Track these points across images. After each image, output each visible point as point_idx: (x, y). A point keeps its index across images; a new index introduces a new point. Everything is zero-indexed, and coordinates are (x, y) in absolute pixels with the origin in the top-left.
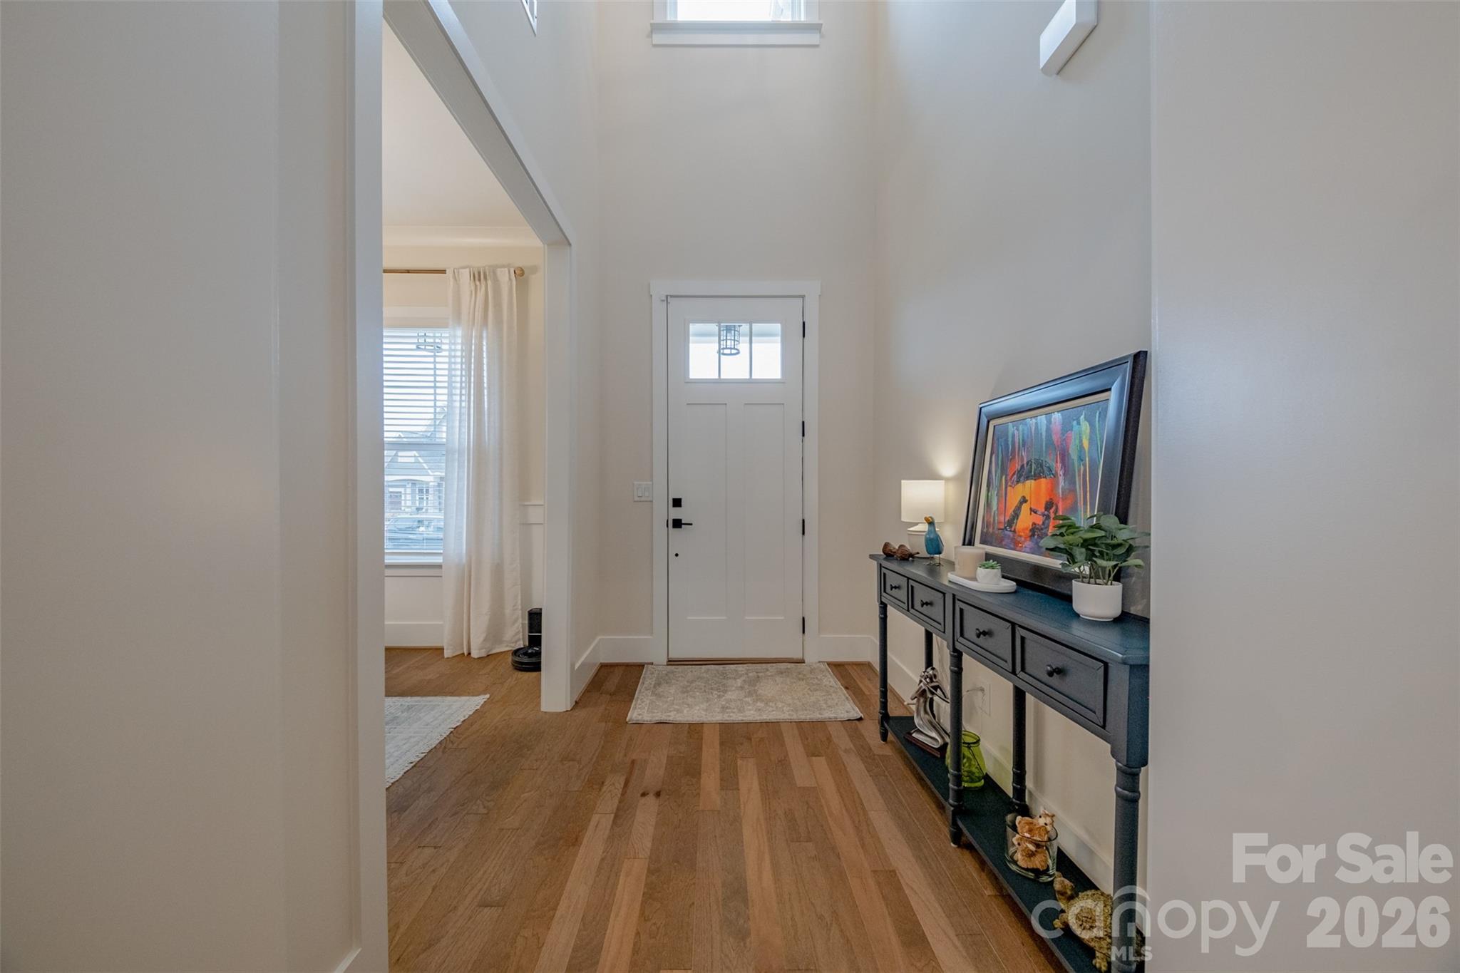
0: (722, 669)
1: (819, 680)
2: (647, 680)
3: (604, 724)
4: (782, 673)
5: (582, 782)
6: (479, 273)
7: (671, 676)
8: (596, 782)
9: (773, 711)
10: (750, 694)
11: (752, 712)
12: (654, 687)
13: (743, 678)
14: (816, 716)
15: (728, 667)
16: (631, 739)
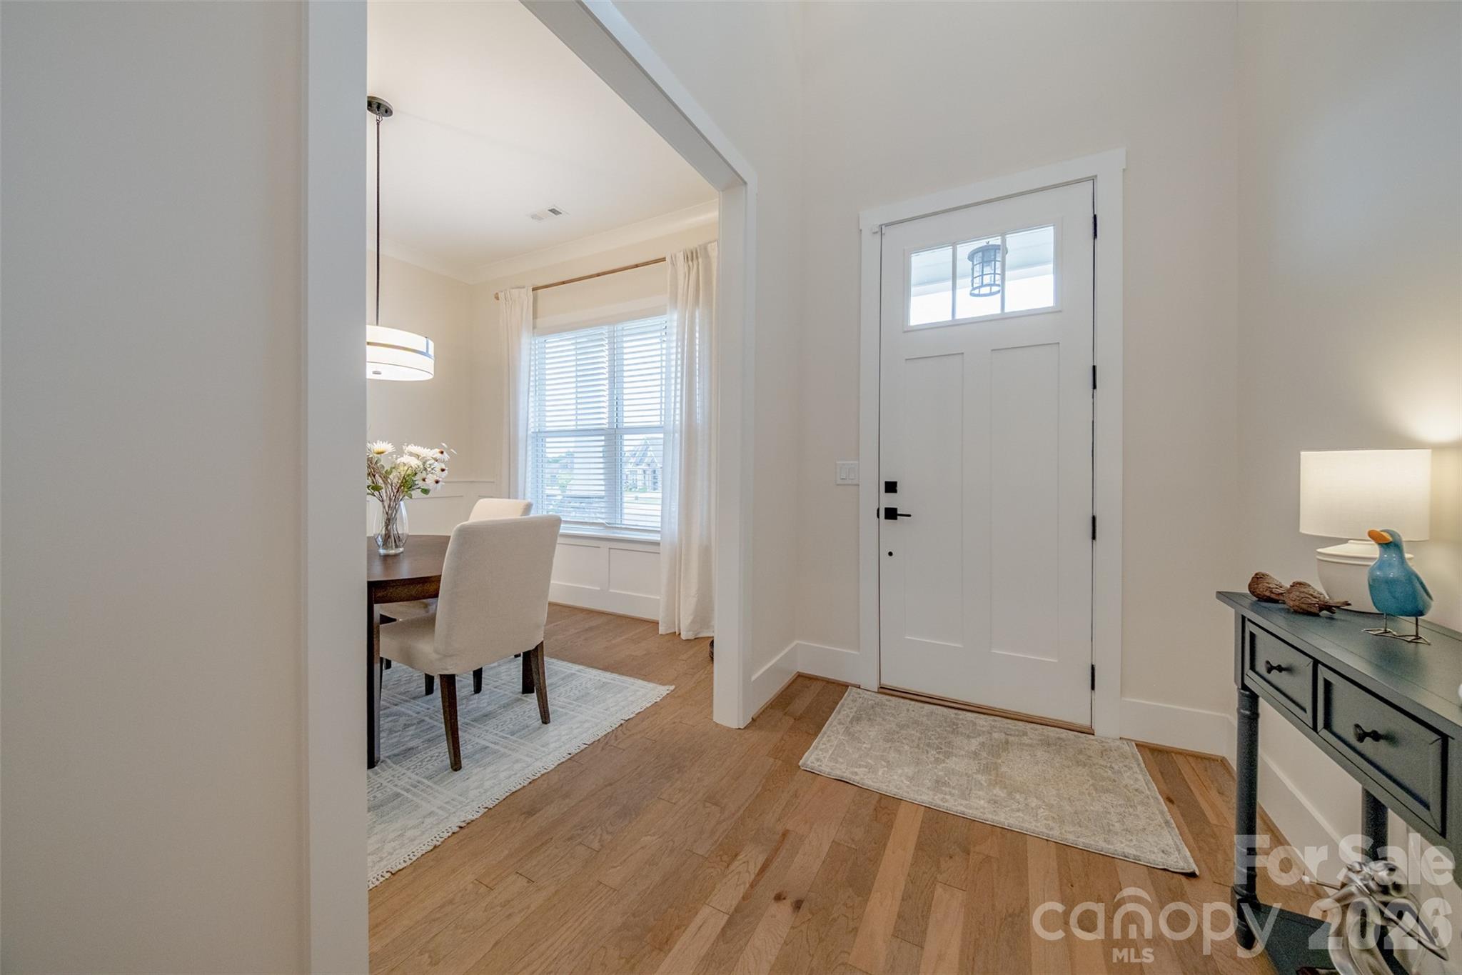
0: (953, 716)
1: (1114, 773)
2: (847, 707)
3: (772, 760)
4: (1049, 745)
5: (713, 845)
6: (692, 253)
7: (878, 710)
8: (728, 852)
9: (1018, 810)
10: (986, 769)
11: (982, 802)
12: (851, 722)
13: (981, 739)
14: (1097, 842)
15: (963, 714)
16: (796, 795)
